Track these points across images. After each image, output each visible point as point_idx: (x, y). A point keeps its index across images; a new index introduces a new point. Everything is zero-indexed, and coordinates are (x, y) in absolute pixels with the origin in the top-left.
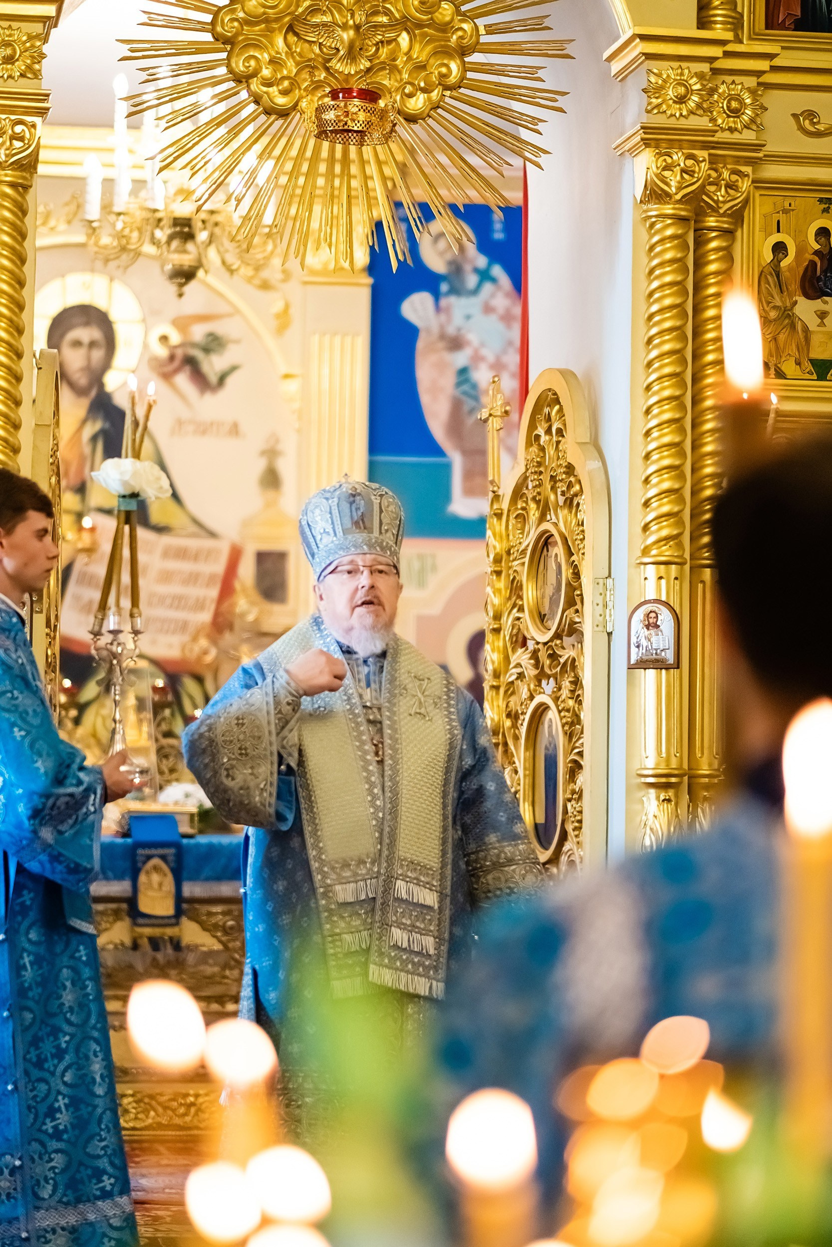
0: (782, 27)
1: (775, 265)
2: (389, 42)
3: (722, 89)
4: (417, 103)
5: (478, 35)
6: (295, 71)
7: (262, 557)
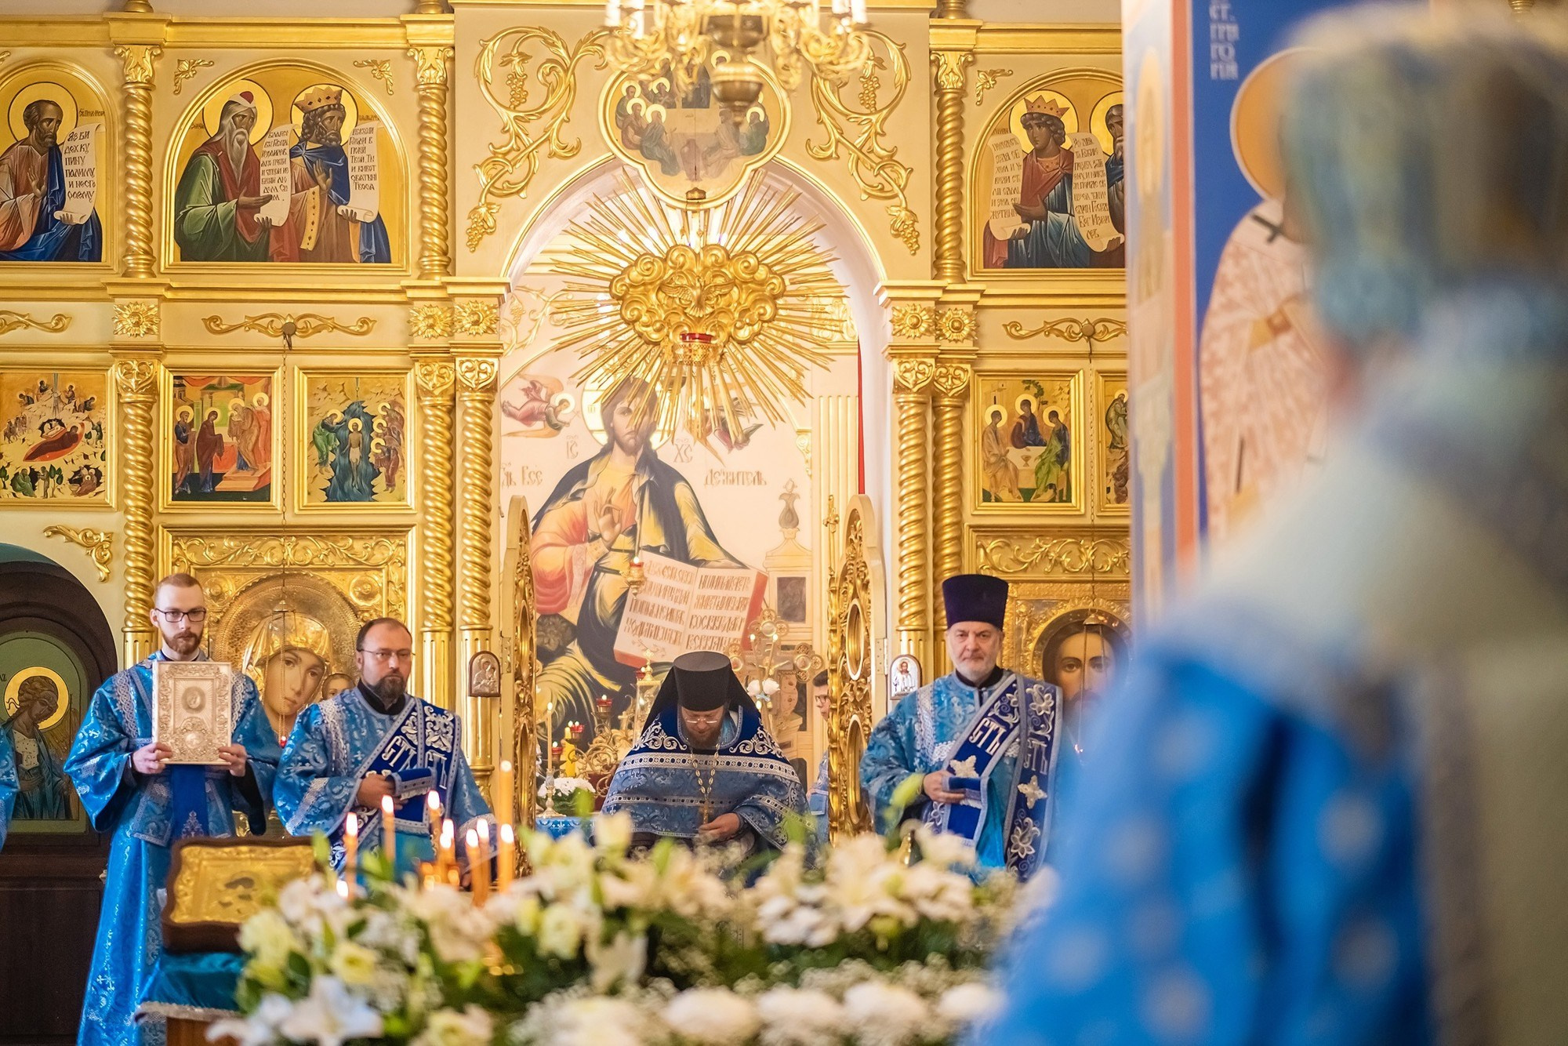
2: (725, 295)
3: (949, 313)
5: (785, 286)
6: (663, 316)
7: (782, 583)
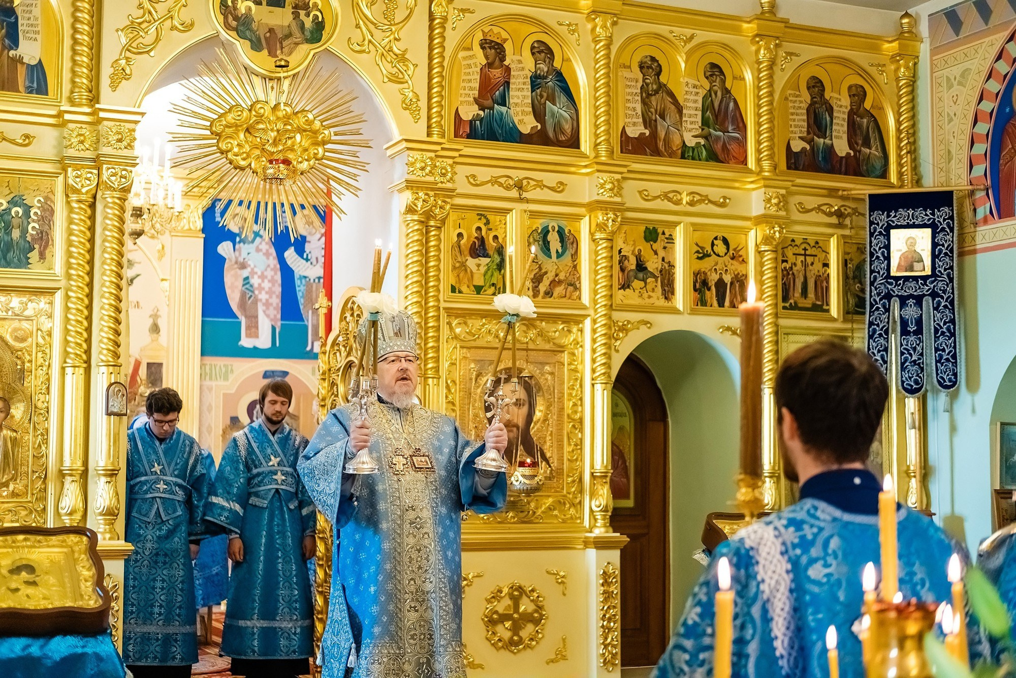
0: (461, 137)
1: (458, 242)
2: (292, 138)
3: (439, 164)
5: (330, 136)
6: (249, 149)
7: (149, 365)
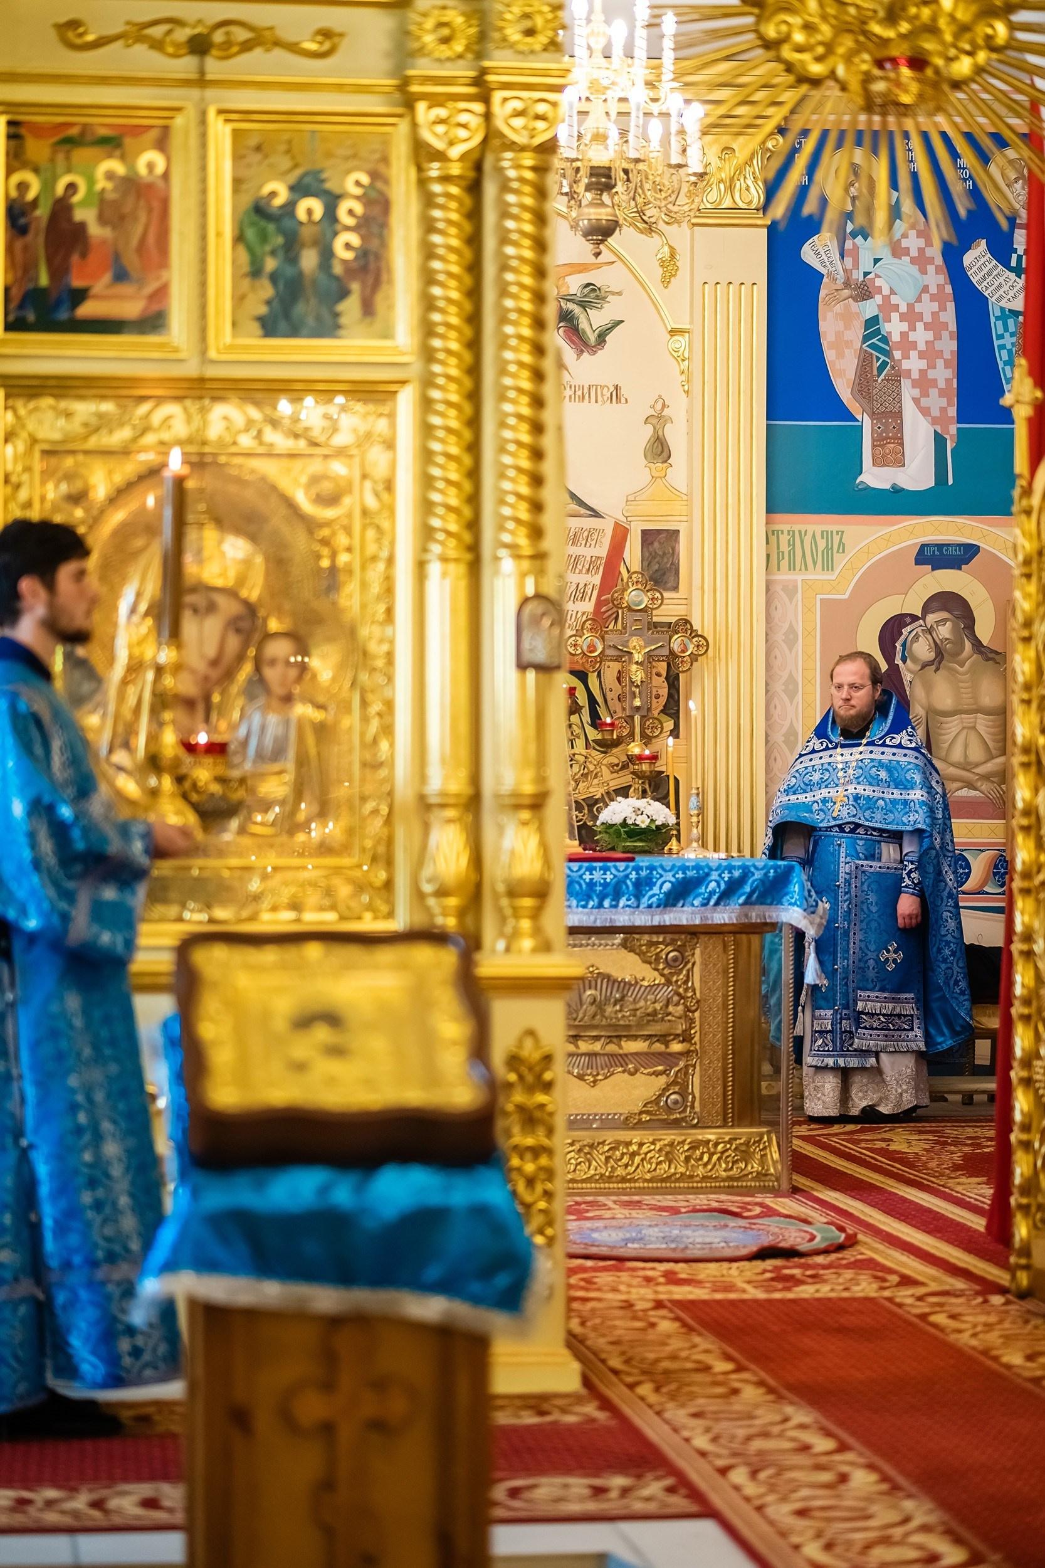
4: (963, 67)
